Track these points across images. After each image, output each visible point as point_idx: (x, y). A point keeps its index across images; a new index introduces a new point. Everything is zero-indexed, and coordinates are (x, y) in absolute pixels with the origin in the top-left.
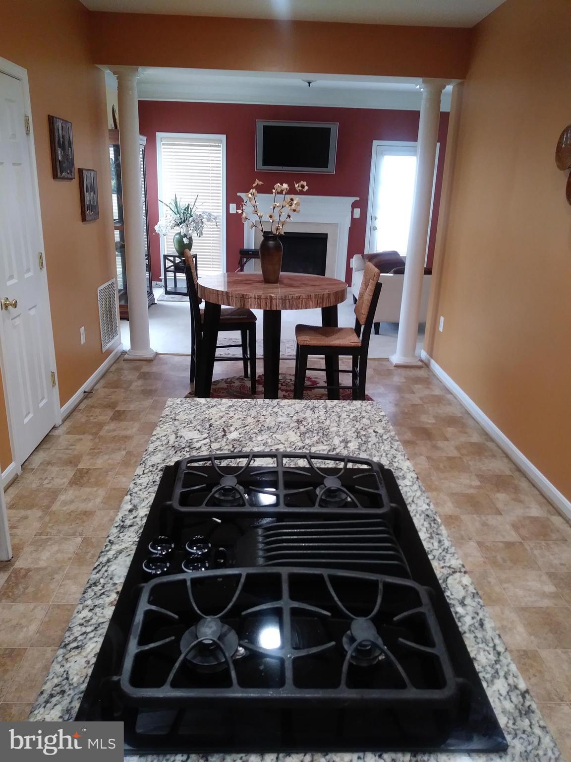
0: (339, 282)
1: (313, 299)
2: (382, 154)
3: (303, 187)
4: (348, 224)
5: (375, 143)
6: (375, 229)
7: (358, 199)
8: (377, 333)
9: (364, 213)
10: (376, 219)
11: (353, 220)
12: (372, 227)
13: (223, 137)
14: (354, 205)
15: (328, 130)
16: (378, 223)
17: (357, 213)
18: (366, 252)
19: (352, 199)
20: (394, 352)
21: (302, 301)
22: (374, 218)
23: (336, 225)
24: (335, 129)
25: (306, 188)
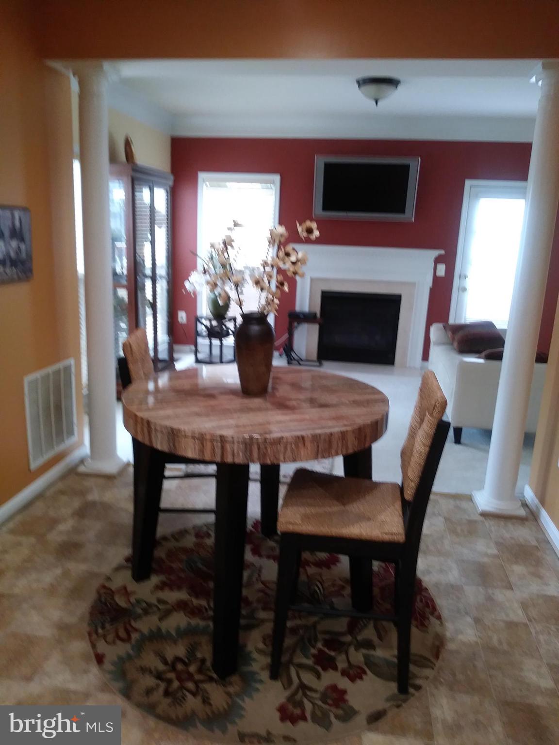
0: (377, 397)
1: (308, 444)
2: (477, 196)
3: (310, 231)
4: (428, 282)
5: (468, 183)
6: (464, 290)
7: (442, 252)
8: (458, 440)
9: (450, 271)
10: (465, 277)
11: (436, 279)
12: (460, 288)
13: (277, 178)
14: (437, 261)
15: (406, 168)
16: (469, 283)
17: (441, 270)
18: (451, 321)
19: (436, 253)
20: (481, 487)
21: (286, 448)
22: (463, 277)
23: (413, 285)
24: (415, 166)
25: (316, 233)
